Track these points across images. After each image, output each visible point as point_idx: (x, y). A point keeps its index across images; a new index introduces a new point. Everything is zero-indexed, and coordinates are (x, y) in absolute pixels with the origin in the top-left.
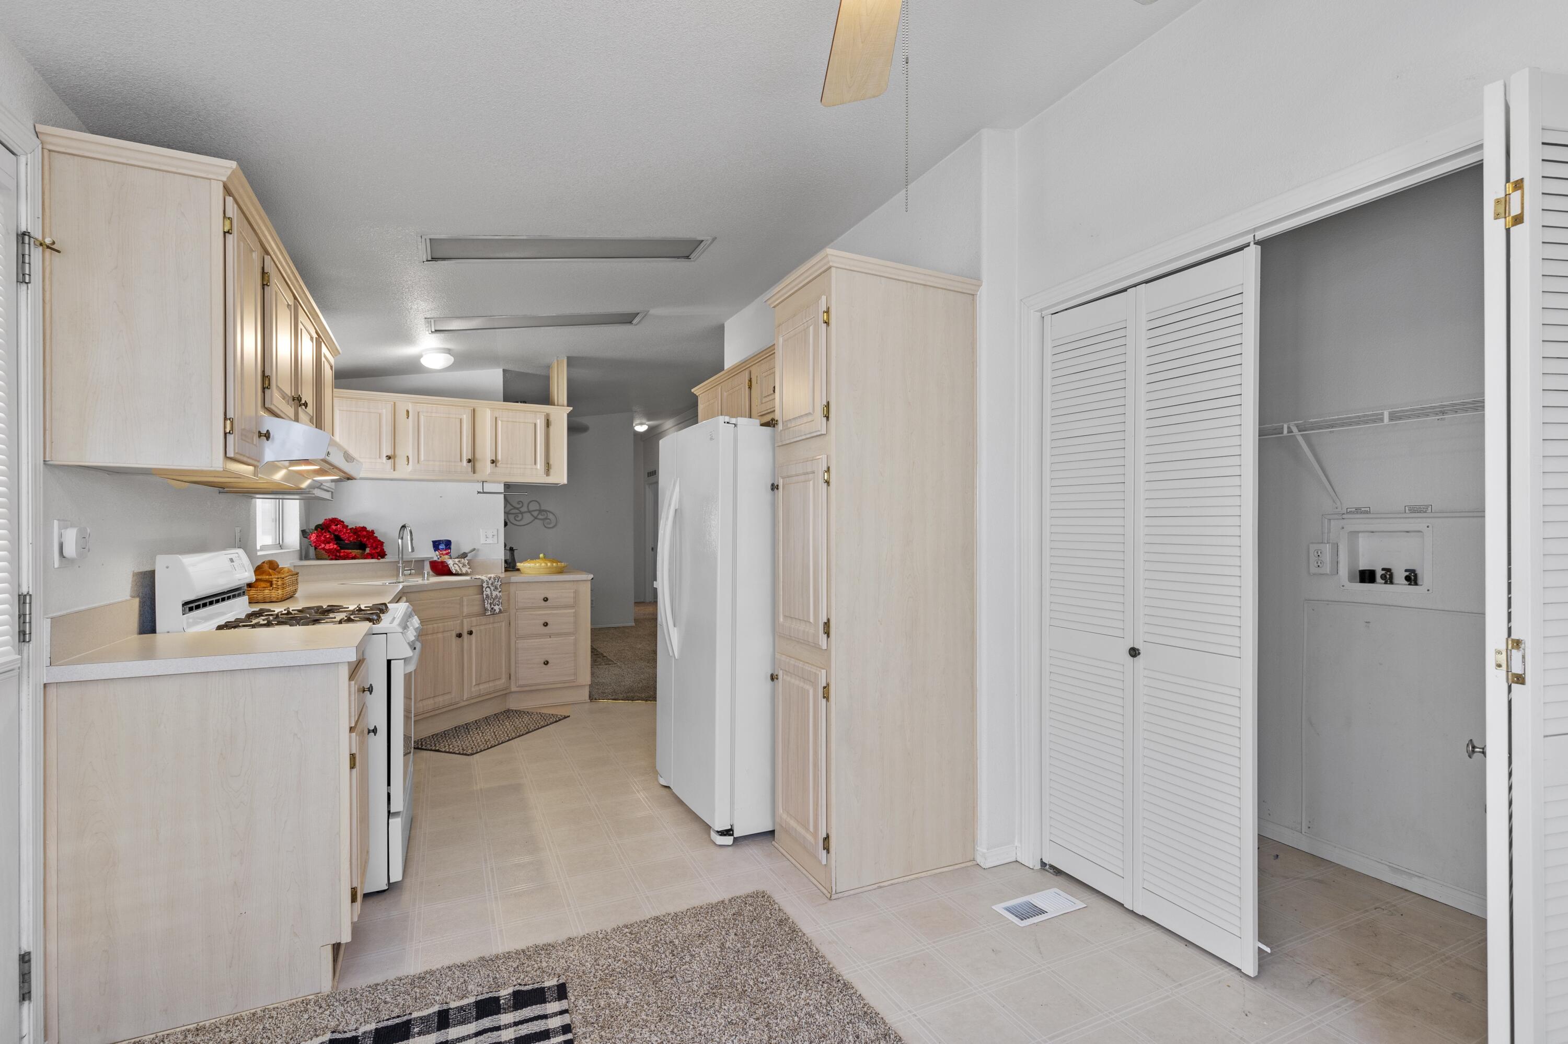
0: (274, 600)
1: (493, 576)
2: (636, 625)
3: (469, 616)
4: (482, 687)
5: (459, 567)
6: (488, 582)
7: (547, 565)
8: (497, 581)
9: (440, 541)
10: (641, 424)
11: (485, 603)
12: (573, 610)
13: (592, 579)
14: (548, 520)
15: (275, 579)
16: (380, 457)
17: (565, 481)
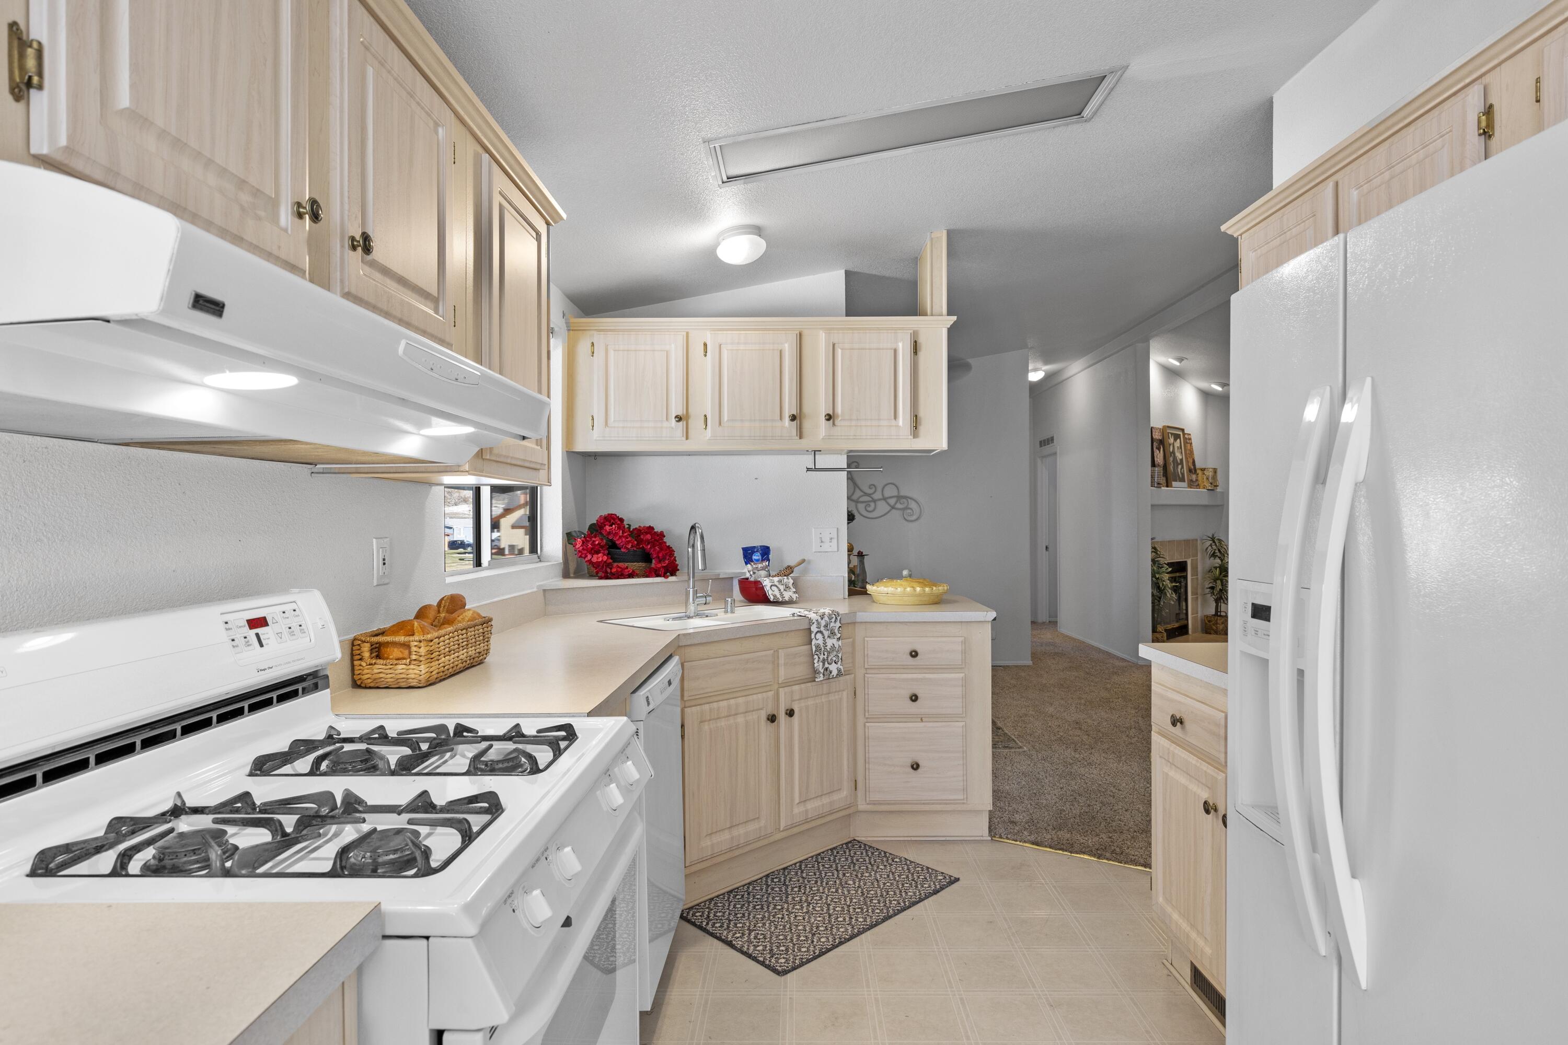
0: (414, 684)
1: (827, 611)
2: (1033, 663)
3: (788, 684)
4: (810, 805)
5: (780, 590)
6: (819, 623)
7: (915, 590)
8: (833, 620)
9: (754, 547)
10: (1035, 370)
11: (814, 659)
12: (962, 675)
13: (995, 619)
14: (909, 511)
15: (416, 643)
16: (667, 419)
17: (944, 445)
